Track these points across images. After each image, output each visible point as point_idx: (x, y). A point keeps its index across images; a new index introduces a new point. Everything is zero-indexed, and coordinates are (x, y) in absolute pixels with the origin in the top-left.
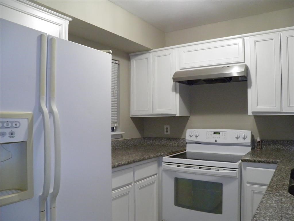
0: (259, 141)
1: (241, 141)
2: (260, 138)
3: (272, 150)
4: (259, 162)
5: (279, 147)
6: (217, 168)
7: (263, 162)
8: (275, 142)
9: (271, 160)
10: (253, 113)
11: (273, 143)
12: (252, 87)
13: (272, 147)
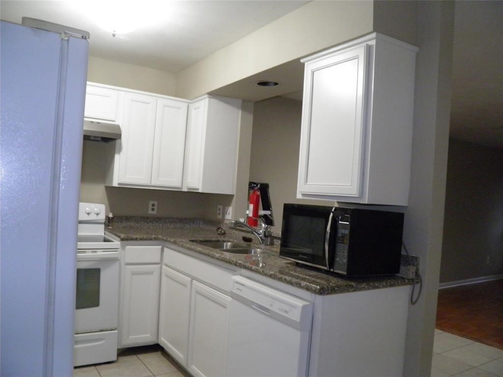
0: (112, 218)
1: (93, 217)
2: (113, 215)
3: (125, 227)
4: (141, 239)
5: (132, 224)
6: (94, 250)
7: (146, 239)
8: (128, 218)
9: (153, 236)
10: (119, 184)
11: (126, 219)
12: (122, 153)
13: (124, 224)
